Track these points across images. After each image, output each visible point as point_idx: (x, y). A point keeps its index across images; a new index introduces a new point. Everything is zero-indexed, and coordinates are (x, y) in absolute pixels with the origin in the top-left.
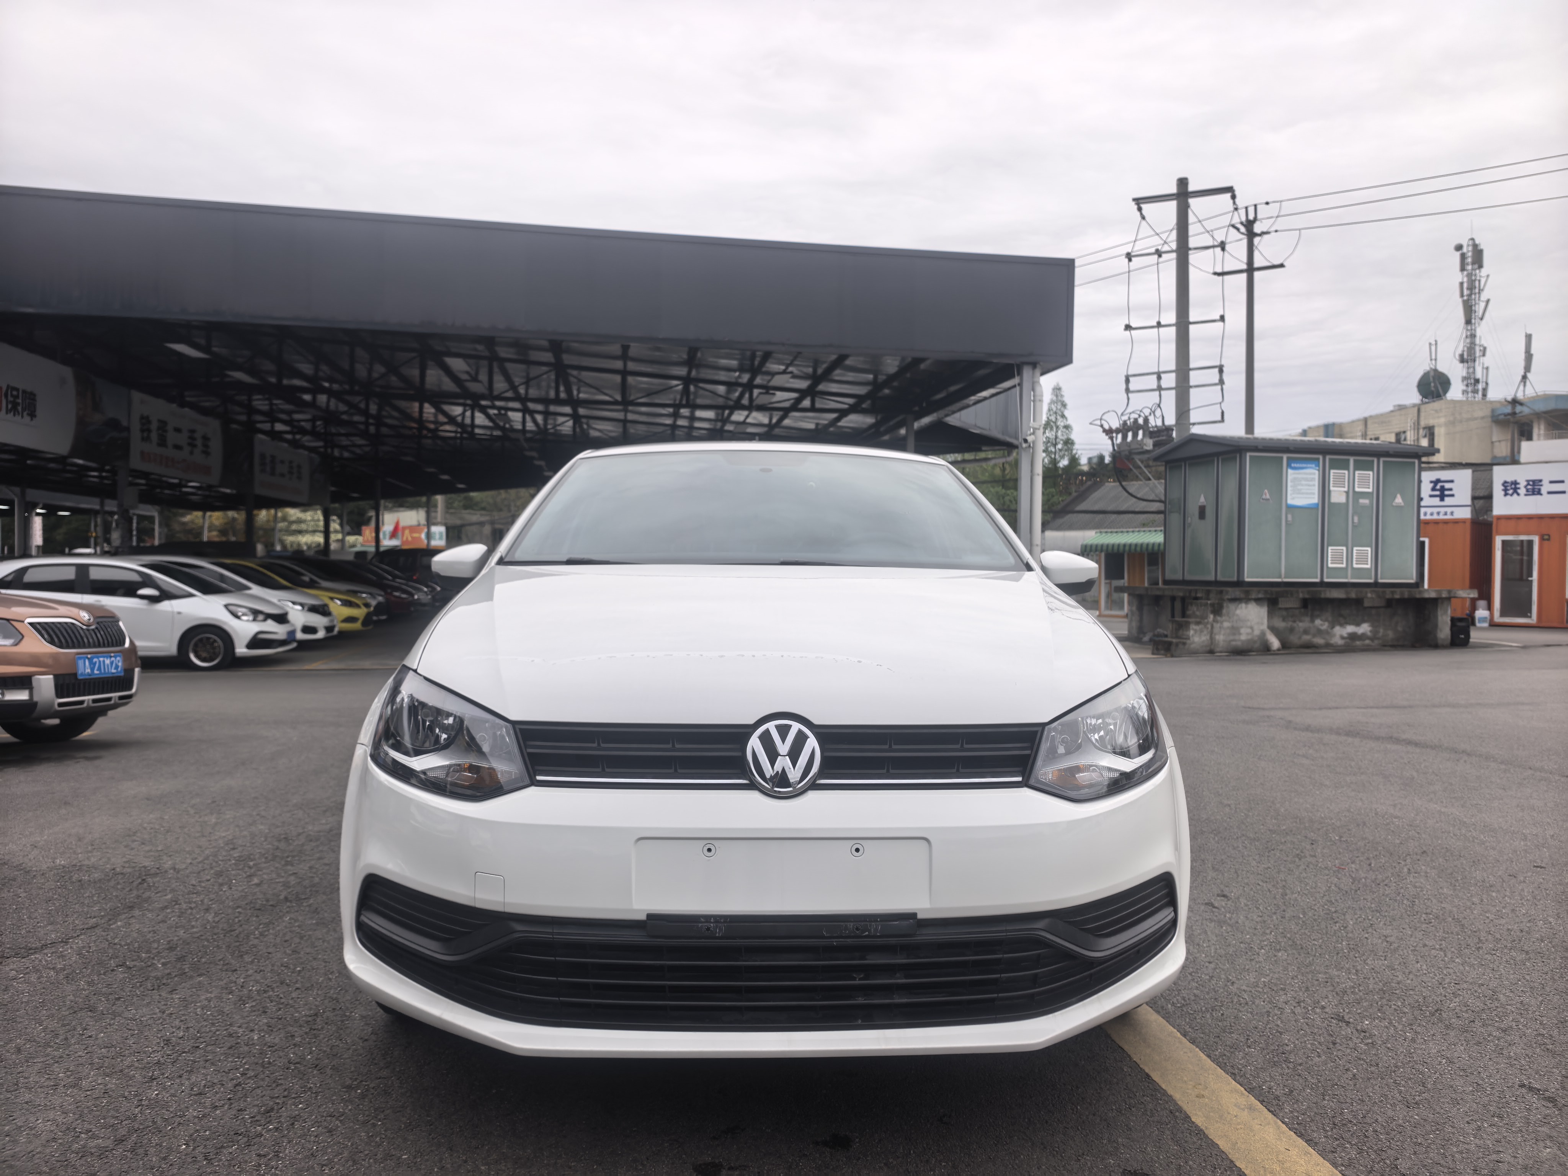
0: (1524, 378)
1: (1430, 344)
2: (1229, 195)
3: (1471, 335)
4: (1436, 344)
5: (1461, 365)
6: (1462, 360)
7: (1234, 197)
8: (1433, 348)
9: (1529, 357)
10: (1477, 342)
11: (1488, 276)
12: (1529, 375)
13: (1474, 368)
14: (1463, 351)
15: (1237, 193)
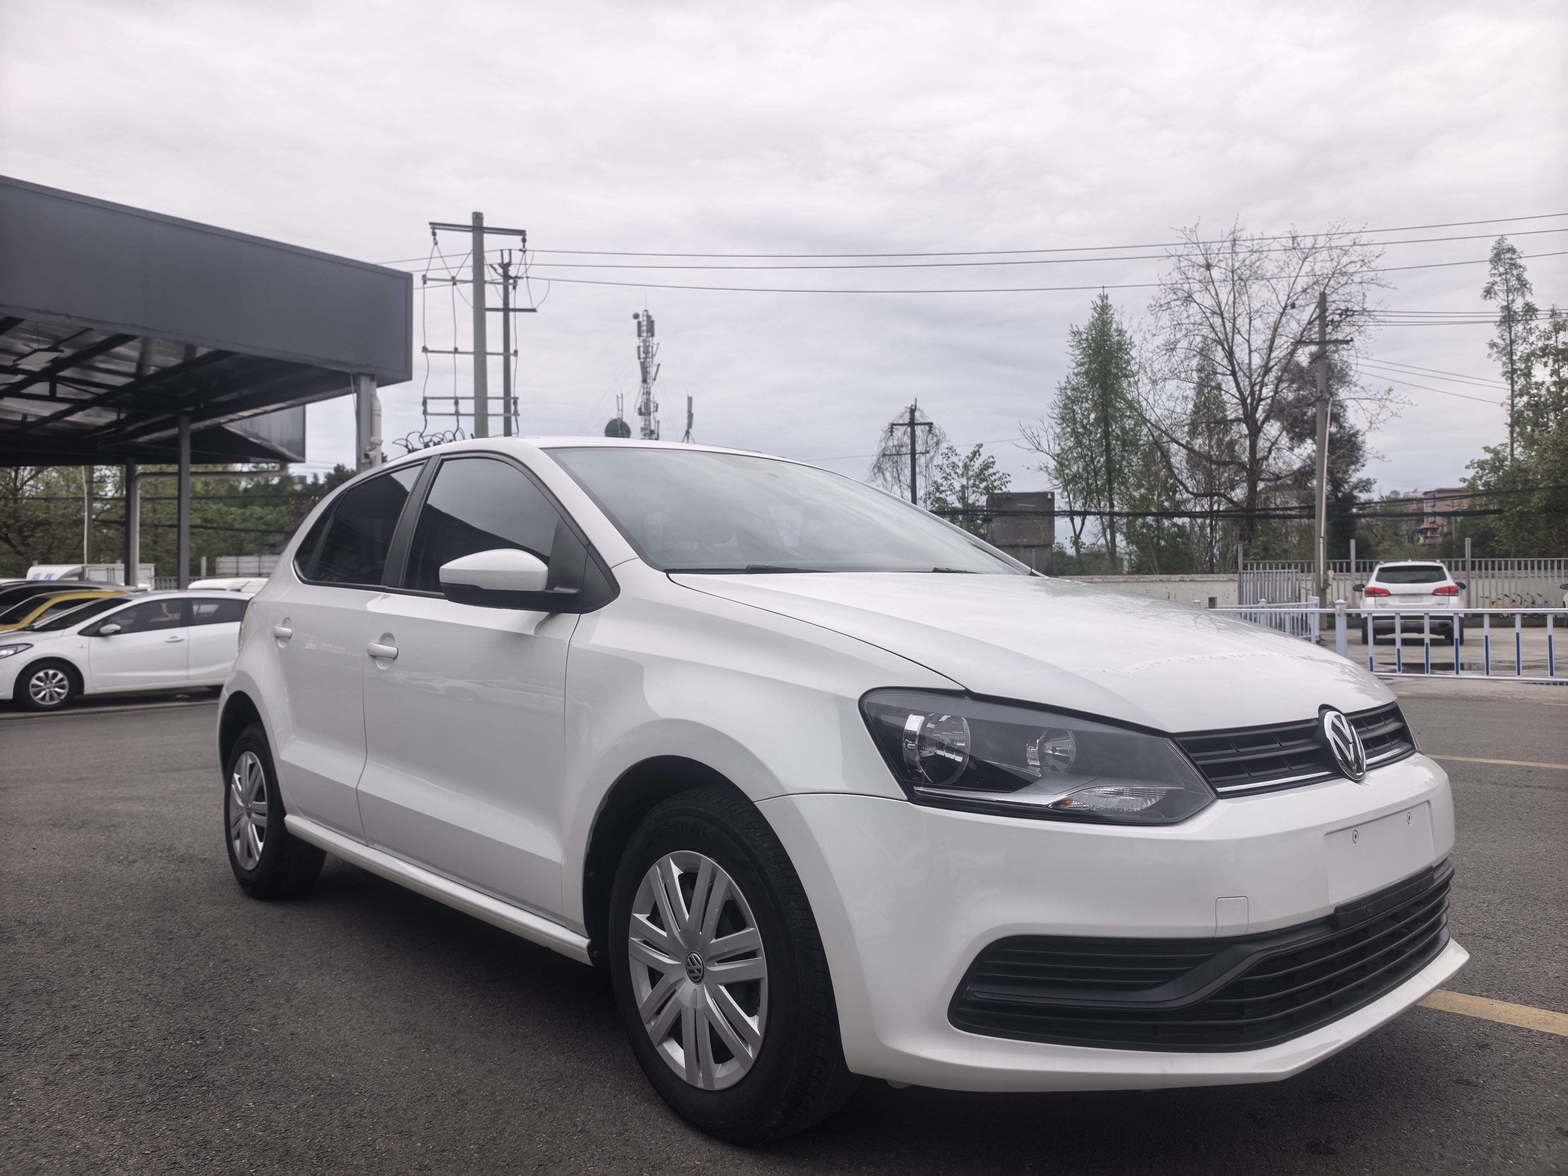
0: (688, 433)
1: (618, 397)
2: (520, 237)
3: (647, 392)
4: (622, 397)
5: (640, 417)
6: (641, 413)
7: (524, 241)
8: (620, 400)
9: (690, 416)
10: (652, 399)
11: (658, 344)
12: (691, 431)
13: (650, 420)
14: (641, 406)
15: (527, 237)
